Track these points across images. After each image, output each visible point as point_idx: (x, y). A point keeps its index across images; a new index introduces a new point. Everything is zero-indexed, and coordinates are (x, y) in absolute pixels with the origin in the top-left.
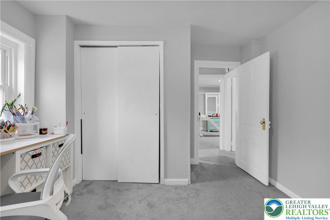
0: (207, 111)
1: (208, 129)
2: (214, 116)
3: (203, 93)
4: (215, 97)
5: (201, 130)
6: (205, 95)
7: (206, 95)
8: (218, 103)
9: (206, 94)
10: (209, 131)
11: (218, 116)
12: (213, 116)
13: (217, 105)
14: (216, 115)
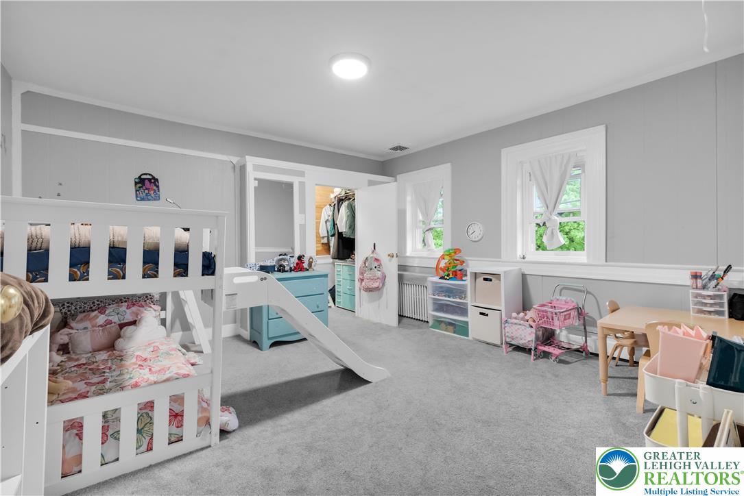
0: (257, 245)
1: (260, 333)
2: (287, 268)
3: (235, 160)
4: (290, 186)
5: (225, 339)
6: (243, 169)
7: (249, 169)
8: (303, 211)
9: (251, 161)
10: (266, 343)
11: (305, 265)
12: (281, 269)
13: (298, 218)
14: (294, 261)
